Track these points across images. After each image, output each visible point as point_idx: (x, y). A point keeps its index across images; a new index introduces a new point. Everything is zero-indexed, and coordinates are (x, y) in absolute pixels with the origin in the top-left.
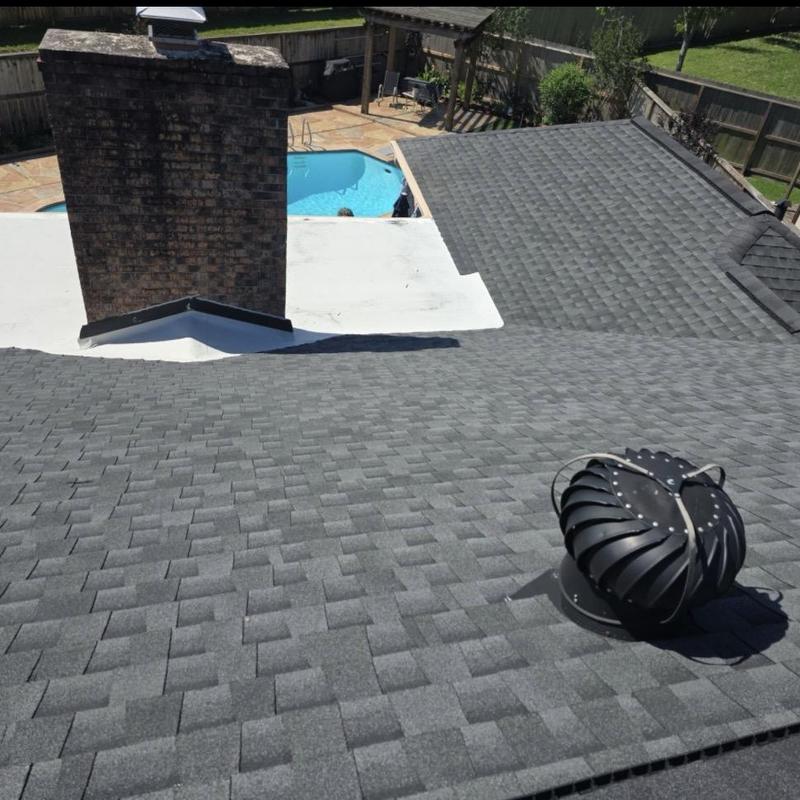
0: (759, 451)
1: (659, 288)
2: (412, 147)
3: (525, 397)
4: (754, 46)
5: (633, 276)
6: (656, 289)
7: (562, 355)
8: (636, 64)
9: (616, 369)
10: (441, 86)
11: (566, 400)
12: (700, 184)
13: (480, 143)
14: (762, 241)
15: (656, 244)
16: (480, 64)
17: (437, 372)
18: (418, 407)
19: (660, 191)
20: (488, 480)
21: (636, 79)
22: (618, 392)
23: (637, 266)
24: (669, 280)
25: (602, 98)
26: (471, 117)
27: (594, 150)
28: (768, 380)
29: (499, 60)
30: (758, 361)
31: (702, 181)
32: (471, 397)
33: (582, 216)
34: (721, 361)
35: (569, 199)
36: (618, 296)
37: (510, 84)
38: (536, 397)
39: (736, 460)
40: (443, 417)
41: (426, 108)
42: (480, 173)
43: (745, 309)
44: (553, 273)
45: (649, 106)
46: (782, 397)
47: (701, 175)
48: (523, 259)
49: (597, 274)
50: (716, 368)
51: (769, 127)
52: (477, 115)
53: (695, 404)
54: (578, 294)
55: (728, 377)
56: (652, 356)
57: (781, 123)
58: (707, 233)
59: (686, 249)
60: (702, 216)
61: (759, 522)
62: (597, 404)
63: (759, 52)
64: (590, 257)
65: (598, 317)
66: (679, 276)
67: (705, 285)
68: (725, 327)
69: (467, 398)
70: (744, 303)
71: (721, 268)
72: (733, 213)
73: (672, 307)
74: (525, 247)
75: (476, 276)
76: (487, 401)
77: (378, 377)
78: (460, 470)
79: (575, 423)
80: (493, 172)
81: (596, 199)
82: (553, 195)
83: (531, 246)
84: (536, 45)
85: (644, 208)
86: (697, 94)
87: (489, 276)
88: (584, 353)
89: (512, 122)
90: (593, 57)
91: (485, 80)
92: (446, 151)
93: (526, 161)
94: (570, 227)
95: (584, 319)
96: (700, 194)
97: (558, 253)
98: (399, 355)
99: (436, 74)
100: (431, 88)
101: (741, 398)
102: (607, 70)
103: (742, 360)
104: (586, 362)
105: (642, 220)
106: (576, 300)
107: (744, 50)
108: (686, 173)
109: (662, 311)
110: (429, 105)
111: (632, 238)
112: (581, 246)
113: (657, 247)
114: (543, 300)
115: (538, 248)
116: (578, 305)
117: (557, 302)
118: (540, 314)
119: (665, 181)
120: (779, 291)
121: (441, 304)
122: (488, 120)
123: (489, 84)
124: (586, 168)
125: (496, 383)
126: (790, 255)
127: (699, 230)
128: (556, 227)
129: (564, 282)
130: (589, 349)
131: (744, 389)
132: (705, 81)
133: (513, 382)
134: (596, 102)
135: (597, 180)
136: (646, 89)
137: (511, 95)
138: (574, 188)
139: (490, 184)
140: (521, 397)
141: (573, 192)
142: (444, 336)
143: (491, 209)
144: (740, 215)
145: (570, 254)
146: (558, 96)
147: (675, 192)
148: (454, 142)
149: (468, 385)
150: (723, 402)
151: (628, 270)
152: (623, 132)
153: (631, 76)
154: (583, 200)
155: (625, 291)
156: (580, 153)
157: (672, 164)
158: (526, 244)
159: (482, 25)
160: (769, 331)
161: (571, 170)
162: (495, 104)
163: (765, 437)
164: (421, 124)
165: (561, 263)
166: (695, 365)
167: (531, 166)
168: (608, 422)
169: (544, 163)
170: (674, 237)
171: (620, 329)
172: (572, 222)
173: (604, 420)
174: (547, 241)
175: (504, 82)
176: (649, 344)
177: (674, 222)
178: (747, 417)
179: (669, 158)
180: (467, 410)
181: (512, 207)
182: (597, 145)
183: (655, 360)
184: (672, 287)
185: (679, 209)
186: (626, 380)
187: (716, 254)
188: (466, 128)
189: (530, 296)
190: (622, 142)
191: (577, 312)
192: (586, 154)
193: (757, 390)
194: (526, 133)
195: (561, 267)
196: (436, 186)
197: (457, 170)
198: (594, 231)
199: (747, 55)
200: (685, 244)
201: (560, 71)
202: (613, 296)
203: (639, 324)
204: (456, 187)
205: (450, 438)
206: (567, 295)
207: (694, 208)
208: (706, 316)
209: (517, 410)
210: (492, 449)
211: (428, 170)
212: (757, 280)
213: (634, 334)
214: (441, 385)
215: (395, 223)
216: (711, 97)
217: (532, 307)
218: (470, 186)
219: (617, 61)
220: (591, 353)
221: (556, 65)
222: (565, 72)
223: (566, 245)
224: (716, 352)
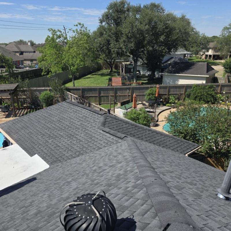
0: (121, 175)
1: (88, 140)
2: (3, 126)
3: (59, 187)
4: (89, 77)
5: (81, 139)
6: (87, 140)
7: (69, 168)
8: (63, 87)
9: (84, 166)
10: (9, 106)
11: (71, 183)
12: (88, 112)
13: (25, 118)
14: (107, 120)
15: (83, 129)
16: (19, 97)
17: (30, 192)
18: (24, 208)
19: (79, 116)
20: (51, 223)
21: (64, 91)
22: (85, 174)
23: (80, 136)
24: (90, 137)
25: (58, 97)
26: (22, 111)
27: (58, 111)
28: (120, 154)
29: (25, 95)
30: (117, 149)
31: (88, 111)
32: (42, 196)
33: (61, 128)
34: (108, 153)
35: (56, 125)
36: (78, 146)
37: (30, 100)
38: (63, 186)
39: (117, 180)
40: (34, 207)
41: (6, 113)
42: (28, 126)
43: (110, 137)
44: (59, 146)
45: (70, 96)
46: (124, 157)
47: (87, 109)
48: (49, 146)
49: (71, 142)
50: (108, 155)
51: (100, 93)
52: (23, 110)
53: (105, 168)
54: (68, 149)
55: (111, 157)
56: (92, 159)
57: (102, 92)
58: (94, 122)
59: (90, 128)
60: (91, 119)
61: (125, 196)
62: (80, 180)
63: (91, 78)
64: (67, 138)
65: (75, 153)
66: (91, 135)
67: (98, 135)
68: (107, 144)
69: (41, 197)
70: (109, 136)
71: (100, 130)
72: (98, 116)
73: (93, 143)
74: (48, 142)
75: (36, 155)
76: (47, 195)
77: (9, 203)
78: (40, 225)
79: (74, 189)
80: (32, 125)
81: (63, 123)
82: (51, 125)
83: (50, 141)
84: (34, 89)
85: (77, 121)
86: (81, 90)
87: (40, 154)
88: (74, 165)
89: (35, 109)
90: (51, 88)
91: (23, 101)
92: (15, 123)
93: (40, 119)
94: (59, 132)
95: (72, 155)
96: (88, 114)
97: (58, 140)
98: (16, 192)
99: (7, 103)
100: (6, 107)
101: (115, 161)
102: (56, 90)
103: (113, 150)
104: (75, 168)
105: (77, 124)
106: (68, 151)
107: (87, 78)
108: (83, 110)
109: (91, 145)
110: (7, 112)
111: (77, 130)
112: (64, 136)
113: (83, 130)
114: (59, 155)
115: (52, 141)
116: (69, 152)
117: (63, 153)
118: (59, 159)
119: (79, 113)
120: (116, 130)
121: (27, 168)
122: (27, 111)
123: (24, 102)
124: (58, 116)
125: (50, 187)
126: (114, 121)
127: (92, 122)
128: (55, 134)
129: (63, 147)
130: (75, 164)
131: (115, 158)
132: (81, 87)
133: (55, 184)
134: (56, 98)
135: (62, 118)
136: (68, 92)
137: (31, 102)
138: (56, 122)
139: (32, 128)
140: (58, 188)
141: (57, 123)
142: (31, 178)
143: (35, 135)
144: (100, 116)
145: (62, 139)
146: (45, 99)
147: (82, 115)
148: (17, 121)
149: (41, 192)
150: (111, 164)
151: (79, 138)
152: (64, 105)
153: (63, 90)
154: (60, 124)
155: (80, 144)
156: (55, 113)
157: (79, 109)
158: (48, 141)
159: (16, 88)
160: (117, 141)
161: (54, 118)
162: (28, 106)
163: (122, 170)
164: (6, 118)
165: (60, 143)
166: (103, 157)
167: (42, 120)
168: (84, 184)
169: (46, 118)
170: (87, 126)
171: (83, 154)
172: (59, 131)
173: (83, 184)
174: (54, 138)
175: (29, 100)
176: (91, 155)
177: (85, 122)
178: (117, 166)
179: (78, 108)
180: (41, 201)
181: (41, 132)
182: (59, 110)
183: (93, 159)
184: (91, 138)
185: (85, 119)
186: (87, 169)
187: (98, 126)
188: (21, 115)
189: (54, 155)
190: (65, 107)
191: (69, 154)
192: (56, 113)
193: (118, 157)
194: (38, 112)
195: (60, 144)
196: (15, 134)
197: (20, 128)
198: (66, 131)
199: (89, 79)
200: (90, 127)
201: (43, 94)
202: (77, 146)
203: (87, 151)
204: (22, 132)
205: (36, 214)
206: (65, 151)
207: (88, 118)
208: (102, 142)
209: (57, 193)
210: (51, 211)
211: (11, 130)
212: (109, 130)
213: (86, 154)
214: (32, 196)
215: (4, 149)
216: (84, 90)
217: (56, 158)
218: (26, 131)
219: (58, 88)
220: (76, 165)
221: (42, 92)
222: (45, 93)
223: (60, 137)
224: (107, 151)
